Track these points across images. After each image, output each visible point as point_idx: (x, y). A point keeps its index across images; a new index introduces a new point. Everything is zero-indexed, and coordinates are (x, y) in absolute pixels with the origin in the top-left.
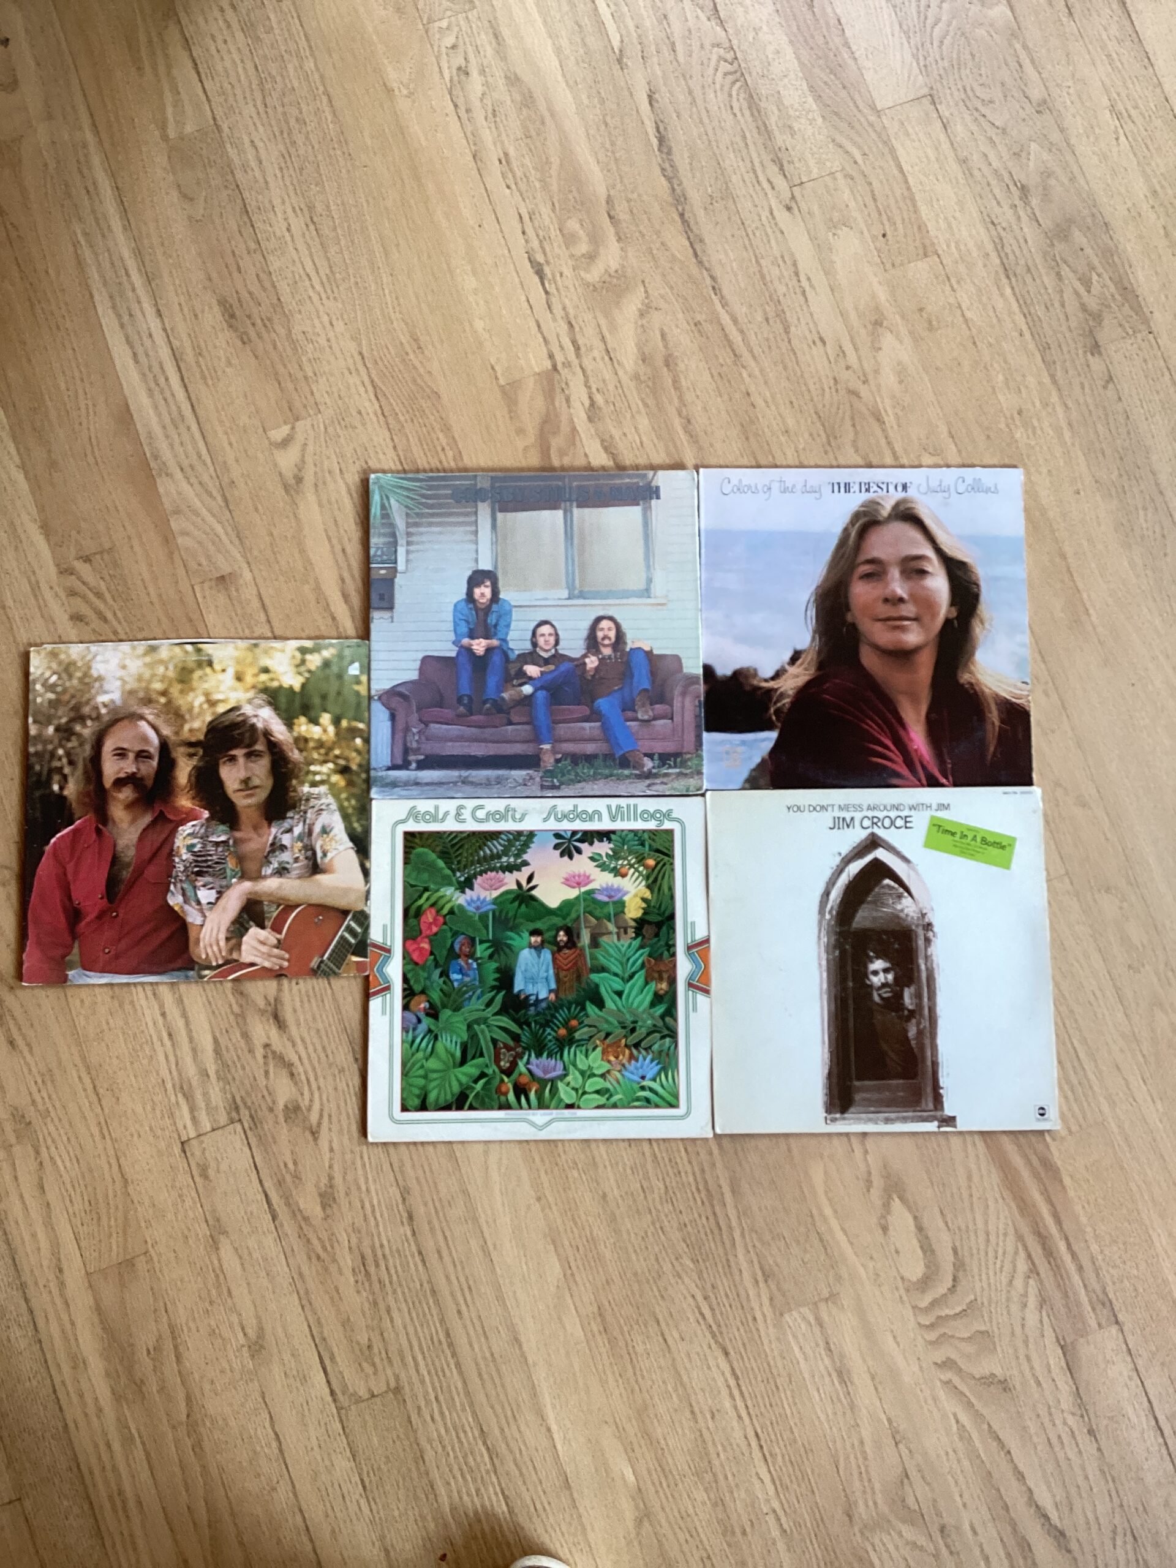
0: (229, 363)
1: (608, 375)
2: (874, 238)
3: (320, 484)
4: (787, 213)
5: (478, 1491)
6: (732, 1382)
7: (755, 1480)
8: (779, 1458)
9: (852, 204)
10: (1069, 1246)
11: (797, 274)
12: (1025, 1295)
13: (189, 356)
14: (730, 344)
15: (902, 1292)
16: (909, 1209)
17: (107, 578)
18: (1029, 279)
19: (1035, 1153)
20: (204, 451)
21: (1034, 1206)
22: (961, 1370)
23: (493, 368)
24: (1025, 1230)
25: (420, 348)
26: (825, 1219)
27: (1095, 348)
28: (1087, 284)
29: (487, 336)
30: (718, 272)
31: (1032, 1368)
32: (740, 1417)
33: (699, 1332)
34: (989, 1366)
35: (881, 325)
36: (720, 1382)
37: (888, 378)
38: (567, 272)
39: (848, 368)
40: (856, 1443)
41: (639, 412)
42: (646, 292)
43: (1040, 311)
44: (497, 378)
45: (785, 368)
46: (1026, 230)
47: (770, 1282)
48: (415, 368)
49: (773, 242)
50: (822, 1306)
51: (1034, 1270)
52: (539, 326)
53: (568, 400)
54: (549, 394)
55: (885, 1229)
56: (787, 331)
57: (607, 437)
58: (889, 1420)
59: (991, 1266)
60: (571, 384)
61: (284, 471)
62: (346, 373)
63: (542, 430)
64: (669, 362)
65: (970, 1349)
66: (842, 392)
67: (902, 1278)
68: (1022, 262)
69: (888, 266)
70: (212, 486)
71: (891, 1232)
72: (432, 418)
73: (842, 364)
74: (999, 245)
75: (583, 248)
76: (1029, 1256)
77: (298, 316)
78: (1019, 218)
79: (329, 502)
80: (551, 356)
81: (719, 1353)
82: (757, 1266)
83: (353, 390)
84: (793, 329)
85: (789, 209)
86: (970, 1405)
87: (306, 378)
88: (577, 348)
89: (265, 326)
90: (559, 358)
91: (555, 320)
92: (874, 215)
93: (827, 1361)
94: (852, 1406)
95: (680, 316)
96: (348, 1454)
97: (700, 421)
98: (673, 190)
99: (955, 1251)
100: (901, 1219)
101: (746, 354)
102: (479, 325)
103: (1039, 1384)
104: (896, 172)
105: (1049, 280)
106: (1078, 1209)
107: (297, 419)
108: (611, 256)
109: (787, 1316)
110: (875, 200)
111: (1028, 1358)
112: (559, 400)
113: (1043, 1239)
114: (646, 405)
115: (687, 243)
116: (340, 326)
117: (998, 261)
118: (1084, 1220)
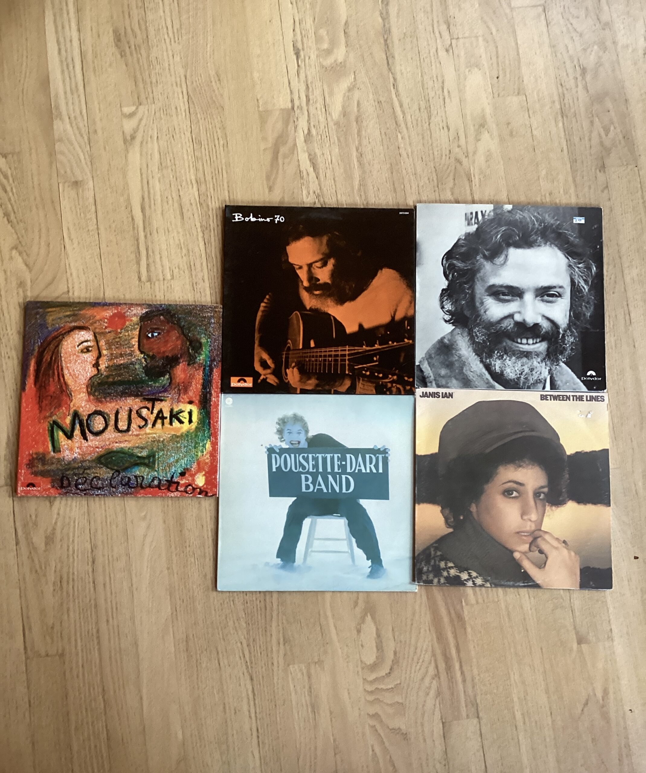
0: (110, 65)
1: (322, 119)
2: (491, 78)
3: (144, 143)
4: (446, 53)
5: (93, 723)
6: (251, 696)
7: (250, 755)
8: (267, 746)
9: (484, 56)
10: (461, 666)
11: (443, 89)
12: (430, 688)
13: (90, 56)
14: (396, 118)
15: (360, 669)
16: (375, 623)
17: (13, 168)
18: (574, 120)
19: (454, 610)
20: (84, 111)
21: (447, 639)
22: (382, 721)
23: (257, 100)
24: (438, 652)
25: (219, 80)
26: (326, 617)
27: (603, 168)
28: (607, 131)
29: (259, 83)
30: (398, 77)
31: (423, 731)
32: (250, 717)
33: (239, 664)
34: (399, 723)
35: (483, 127)
36: (244, 695)
37: (480, 159)
38: (313, 57)
39: (459, 146)
40: (313, 748)
41: (334, 143)
42: (355, 78)
43: (576, 139)
44: (258, 107)
45: (423, 138)
46: (579, 92)
47: (286, 644)
48: (214, 91)
49: (434, 67)
50: (313, 666)
51: (437, 675)
52: (289, 83)
53: (296, 128)
54: (286, 122)
55: (359, 631)
56: (429, 118)
57: (313, 153)
58: (335, 740)
59: (414, 667)
60: (300, 120)
61: (126, 131)
62: (175, 84)
63: (277, 141)
64: (358, 120)
65: (390, 711)
66: (452, 160)
67: (361, 661)
68: (572, 110)
69: (496, 95)
70: (84, 131)
71: (362, 634)
72: (216, 121)
73: (456, 145)
74: (562, 97)
75: (325, 46)
76: (437, 667)
77: (155, 48)
78: (577, 86)
79: (147, 154)
80: (292, 101)
81: (247, 677)
82: (281, 635)
83: (176, 95)
84: (433, 118)
85: (447, 51)
86: (383, 743)
87: (151, 83)
88: (308, 100)
89: (136, 49)
90: (297, 103)
91: (299, 81)
92: (495, 65)
93: (308, 698)
94: (316, 727)
95: (371, 96)
96: (25, 684)
97: (368, 157)
98: (384, 26)
99: (395, 653)
100: (370, 627)
101: (403, 125)
102: (256, 75)
103: (425, 740)
104: (513, 44)
105: (586, 124)
106: (471, 647)
107: (140, 104)
108: (340, 54)
109: (291, 666)
110: (497, 57)
111: (422, 725)
112: (291, 127)
113: (447, 659)
114: (339, 140)
115: (384, 57)
116: (177, 59)
117: (559, 107)
118: (473, 653)
